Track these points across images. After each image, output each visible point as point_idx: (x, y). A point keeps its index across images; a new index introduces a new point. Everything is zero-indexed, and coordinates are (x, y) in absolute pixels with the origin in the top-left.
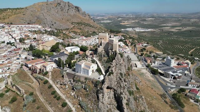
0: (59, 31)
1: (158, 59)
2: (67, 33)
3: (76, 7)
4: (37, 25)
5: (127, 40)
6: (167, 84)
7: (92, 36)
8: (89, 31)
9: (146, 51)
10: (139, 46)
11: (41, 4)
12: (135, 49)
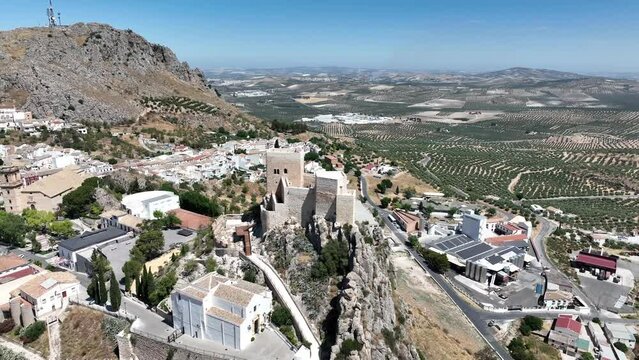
0: (94, 131)
1: (433, 214)
2: (126, 136)
3: (156, 48)
4: (9, 110)
5: (329, 157)
6: (482, 306)
7: (215, 145)
8: (205, 126)
9: (394, 189)
10: (372, 174)
11: (29, 34)
12: (359, 185)
